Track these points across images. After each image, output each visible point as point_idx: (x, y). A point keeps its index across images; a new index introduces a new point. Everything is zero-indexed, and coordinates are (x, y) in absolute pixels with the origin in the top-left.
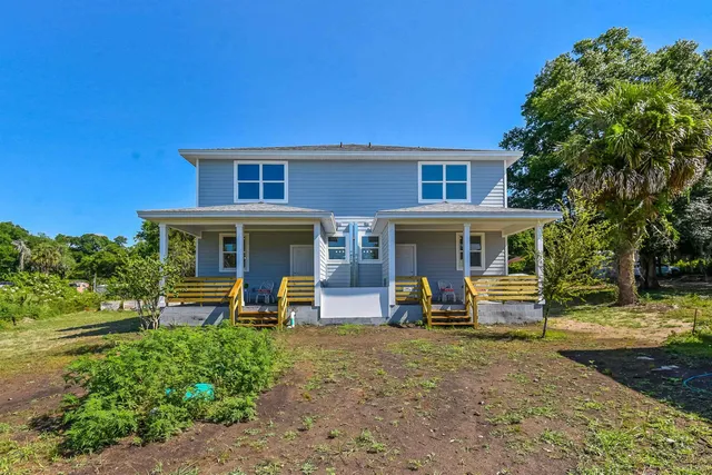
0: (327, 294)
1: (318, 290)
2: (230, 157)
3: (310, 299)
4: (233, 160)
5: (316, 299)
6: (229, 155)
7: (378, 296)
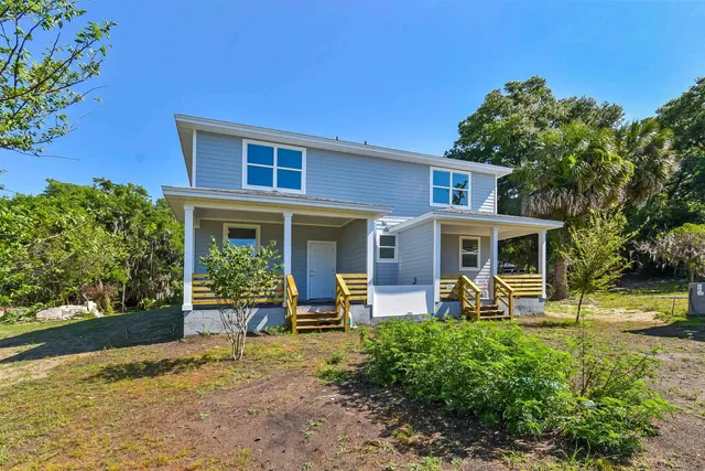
0: (379, 292)
1: (371, 288)
2: (241, 135)
3: (364, 298)
4: (241, 138)
5: (368, 297)
6: (240, 131)
7: (424, 294)
